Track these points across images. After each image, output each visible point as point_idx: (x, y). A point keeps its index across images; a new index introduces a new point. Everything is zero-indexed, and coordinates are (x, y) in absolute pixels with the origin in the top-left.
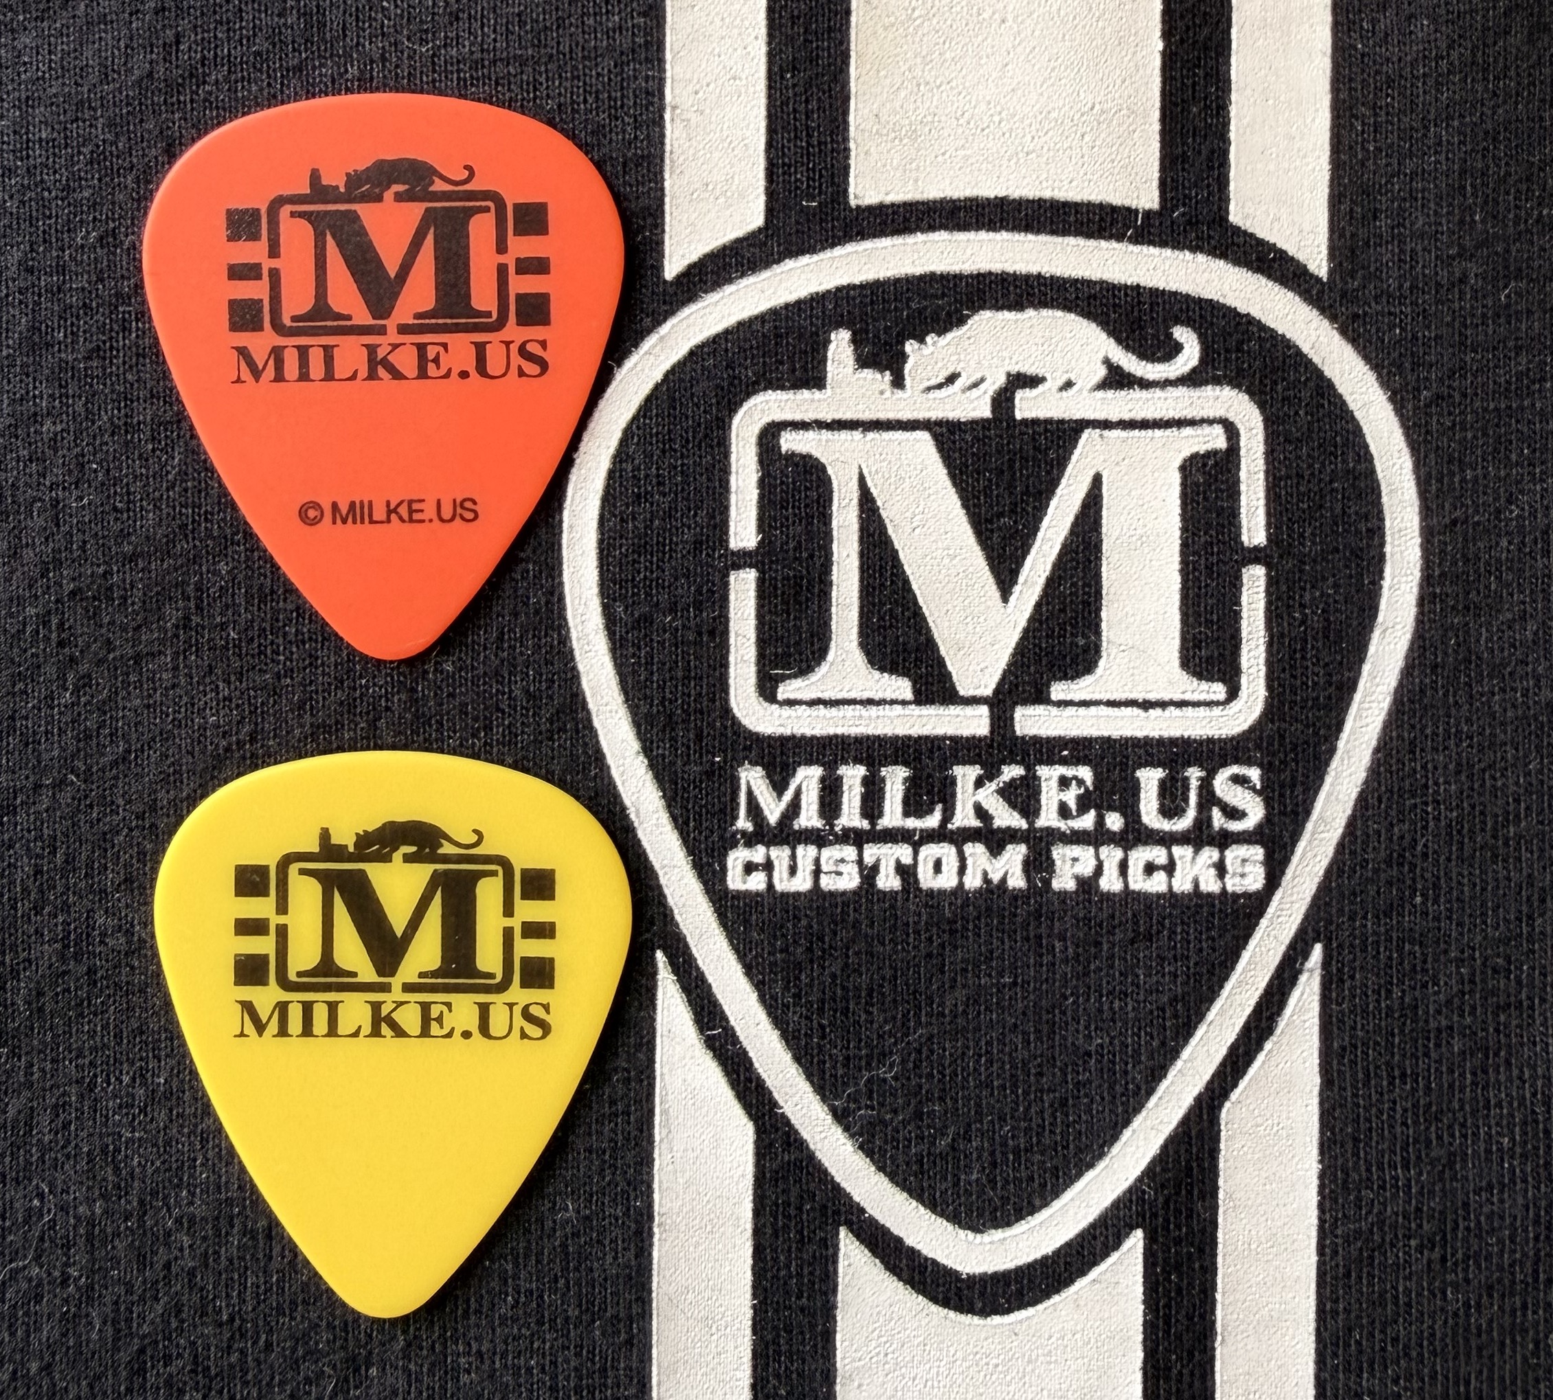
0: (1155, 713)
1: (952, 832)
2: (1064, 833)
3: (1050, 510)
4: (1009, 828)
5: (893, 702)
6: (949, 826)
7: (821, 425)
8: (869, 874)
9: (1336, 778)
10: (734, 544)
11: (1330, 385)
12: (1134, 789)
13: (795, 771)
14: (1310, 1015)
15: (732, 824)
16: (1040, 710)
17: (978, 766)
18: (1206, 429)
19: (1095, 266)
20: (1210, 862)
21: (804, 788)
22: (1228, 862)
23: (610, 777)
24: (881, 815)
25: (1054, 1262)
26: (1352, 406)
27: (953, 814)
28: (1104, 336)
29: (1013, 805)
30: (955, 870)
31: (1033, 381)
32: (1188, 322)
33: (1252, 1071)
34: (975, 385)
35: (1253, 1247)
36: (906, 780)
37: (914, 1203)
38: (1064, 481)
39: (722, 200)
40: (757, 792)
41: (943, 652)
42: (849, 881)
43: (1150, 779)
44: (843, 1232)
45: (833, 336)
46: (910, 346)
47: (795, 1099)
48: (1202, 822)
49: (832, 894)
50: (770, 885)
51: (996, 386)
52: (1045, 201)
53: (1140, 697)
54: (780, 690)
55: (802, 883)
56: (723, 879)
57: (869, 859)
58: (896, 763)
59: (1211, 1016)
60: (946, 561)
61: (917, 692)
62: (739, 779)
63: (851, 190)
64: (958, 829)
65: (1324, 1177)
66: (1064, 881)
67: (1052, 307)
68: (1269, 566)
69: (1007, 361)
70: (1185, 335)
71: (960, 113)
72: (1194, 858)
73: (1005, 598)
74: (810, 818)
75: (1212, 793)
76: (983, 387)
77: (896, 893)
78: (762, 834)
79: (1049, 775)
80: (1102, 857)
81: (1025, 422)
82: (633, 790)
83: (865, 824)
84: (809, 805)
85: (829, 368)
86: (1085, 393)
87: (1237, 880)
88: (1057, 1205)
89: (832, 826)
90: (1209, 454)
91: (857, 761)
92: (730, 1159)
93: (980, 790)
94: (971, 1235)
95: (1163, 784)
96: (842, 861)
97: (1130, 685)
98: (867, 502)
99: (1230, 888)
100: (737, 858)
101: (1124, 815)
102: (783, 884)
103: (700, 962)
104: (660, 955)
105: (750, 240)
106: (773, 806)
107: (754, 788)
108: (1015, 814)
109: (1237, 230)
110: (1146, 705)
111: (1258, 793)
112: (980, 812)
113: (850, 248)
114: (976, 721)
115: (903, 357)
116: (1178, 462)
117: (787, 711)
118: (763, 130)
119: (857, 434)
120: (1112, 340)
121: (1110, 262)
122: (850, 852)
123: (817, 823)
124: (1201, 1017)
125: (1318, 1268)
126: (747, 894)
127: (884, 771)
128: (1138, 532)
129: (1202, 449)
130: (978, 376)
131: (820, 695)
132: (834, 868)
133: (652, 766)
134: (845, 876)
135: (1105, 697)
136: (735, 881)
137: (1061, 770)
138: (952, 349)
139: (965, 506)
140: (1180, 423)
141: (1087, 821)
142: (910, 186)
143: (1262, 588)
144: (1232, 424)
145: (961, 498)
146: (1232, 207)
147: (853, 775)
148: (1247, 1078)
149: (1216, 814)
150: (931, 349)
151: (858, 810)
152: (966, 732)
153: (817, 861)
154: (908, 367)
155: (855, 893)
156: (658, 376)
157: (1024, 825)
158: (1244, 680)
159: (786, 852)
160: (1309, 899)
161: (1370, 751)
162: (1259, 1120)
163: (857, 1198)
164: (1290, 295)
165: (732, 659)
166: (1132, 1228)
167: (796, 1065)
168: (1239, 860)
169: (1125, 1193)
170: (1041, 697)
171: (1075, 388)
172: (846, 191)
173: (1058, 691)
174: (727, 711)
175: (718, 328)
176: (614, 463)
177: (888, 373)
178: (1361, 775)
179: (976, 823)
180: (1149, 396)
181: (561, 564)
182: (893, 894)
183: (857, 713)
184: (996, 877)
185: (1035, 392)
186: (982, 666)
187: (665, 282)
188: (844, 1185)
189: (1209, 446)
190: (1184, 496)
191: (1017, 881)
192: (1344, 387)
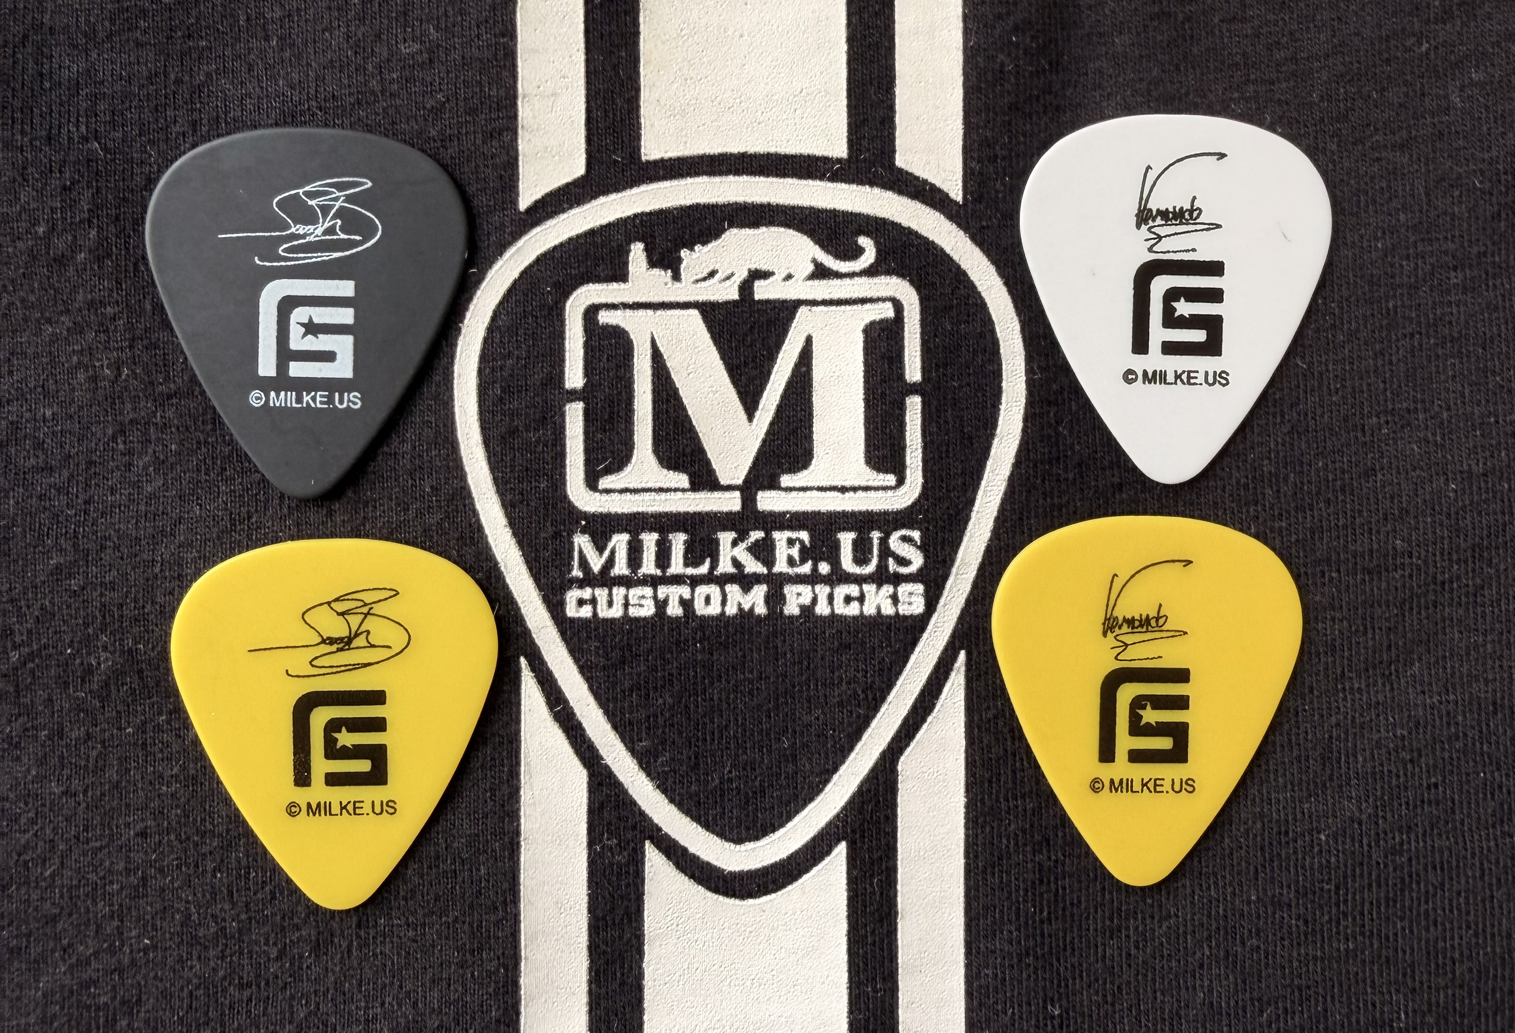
0: (849, 495)
1: (717, 576)
2: (791, 576)
3: (779, 360)
4: (755, 574)
5: (676, 490)
6: (715, 573)
7: (625, 306)
8: (661, 605)
9: (971, 537)
10: (569, 385)
11: (964, 274)
12: (836, 547)
13: (611, 537)
14: (958, 699)
15: (569, 572)
16: (773, 493)
17: (733, 533)
18: (881, 305)
19: (805, 196)
20: (888, 594)
21: (617, 549)
22: (900, 594)
23: (487, 543)
24: (669, 566)
25: (788, 863)
26: (980, 289)
27: (717, 565)
28: (812, 243)
29: (757, 558)
30: (719, 602)
31: (765, 275)
32: (867, 234)
33: (919, 736)
34: (728, 278)
35: (922, 854)
36: (685, 542)
37: (695, 824)
38: (787, 342)
39: (557, 158)
40: (585, 551)
41: (709, 455)
42: (648, 610)
43: (846, 539)
44: (647, 844)
45: (632, 247)
46: (684, 253)
47: (614, 755)
48: (882, 567)
49: (637, 620)
50: (595, 614)
51: (742, 278)
52: (772, 155)
53: (839, 484)
54: (600, 483)
55: (616, 612)
56: (563, 610)
57: (661, 595)
58: (678, 530)
59: (890, 698)
60: (711, 395)
61: (692, 483)
62: (572, 543)
63: (643, 150)
64: (721, 574)
65: (970, 807)
66: (792, 608)
67: (778, 225)
68: (922, 395)
69: (748, 262)
70: (864, 241)
71: (713, 97)
72: (877, 592)
73: (750, 417)
74: (621, 568)
75: (888, 548)
76: (733, 279)
77: (680, 618)
78: (589, 580)
79: (780, 537)
80: (817, 592)
81: (760, 302)
82: (503, 550)
83: (659, 572)
84: (620, 560)
85: (630, 268)
86: (800, 282)
87: (906, 606)
88: (790, 825)
89: (636, 575)
90: (882, 321)
91: (652, 530)
92: (571, 795)
93: (736, 549)
94: (733, 846)
95: (855, 543)
96: (643, 597)
97: (832, 476)
98: (657, 357)
99: (901, 612)
100: (572, 596)
101: (832, 565)
102: (604, 613)
103: (549, 665)
104: (523, 661)
105: (576, 183)
106: (596, 561)
107: (584, 549)
108: (759, 564)
109: (900, 170)
110: (843, 490)
111: (918, 547)
112: (736, 563)
113: (643, 188)
114: (732, 502)
115: (679, 260)
116: (862, 327)
117: (605, 497)
118: (583, 111)
119: (650, 312)
120: (817, 247)
121: (815, 194)
122: (648, 591)
123: (626, 571)
124: (883, 699)
125: (965, 867)
126: (579, 619)
127: (671, 536)
128: (837, 374)
129: (878, 317)
130: (729, 272)
131: (627, 485)
132: (637, 602)
133: (515, 534)
134: (646, 608)
135: (816, 484)
136: (571, 611)
137: (788, 534)
138: (712, 254)
139: (723, 358)
140: (863, 301)
141: (806, 568)
142: (681, 147)
143: (919, 411)
144: (898, 301)
145: (720, 353)
146: (897, 156)
147: (650, 540)
148: (915, 741)
149: (891, 561)
150: (698, 254)
151: (653, 563)
152: (725, 509)
153: (626, 598)
154: (683, 266)
155: (652, 618)
156: (516, 274)
157: (765, 571)
158: (908, 472)
159: (606, 591)
160: (955, 620)
161: (993, 519)
162: (924, 769)
163: (656, 821)
164: (937, 214)
165: (568, 462)
166: (838, 841)
167: (614, 732)
168: (907, 593)
169: (834, 818)
170: (774, 485)
171: (794, 279)
172: (639, 150)
173: (786, 480)
174: (565, 497)
175: (556, 242)
176: (488, 334)
177: (669, 271)
178: (988, 535)
179: (731, 569)
180: (842, 283)
181: (453, 400)
182: (677, 618)
183: (652, 498)
184: (746, 607)
185: (767, 282)
186: (736, 464)
187: (520, 213)
188: (647, 812)
189: (882, 316)
190: (866, 349)
191: (761, 609)
192: (974, 276)
